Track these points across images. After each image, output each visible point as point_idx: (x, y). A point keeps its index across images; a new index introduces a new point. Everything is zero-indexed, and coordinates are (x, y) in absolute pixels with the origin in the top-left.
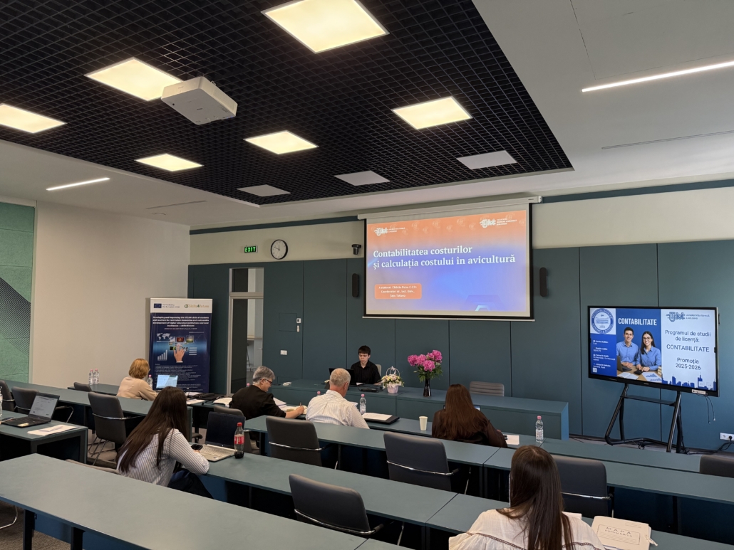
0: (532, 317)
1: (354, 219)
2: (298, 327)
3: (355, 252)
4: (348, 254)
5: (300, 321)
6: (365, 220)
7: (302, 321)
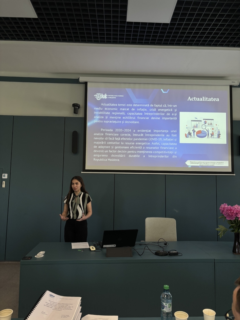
0: (232, 172)
1: (76, 81)
2: (4, 182)
3: (75, 112)
4: (67, 113)
5: (5, 176)
6: (86, 83)
7: (9, 176)
